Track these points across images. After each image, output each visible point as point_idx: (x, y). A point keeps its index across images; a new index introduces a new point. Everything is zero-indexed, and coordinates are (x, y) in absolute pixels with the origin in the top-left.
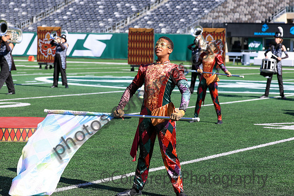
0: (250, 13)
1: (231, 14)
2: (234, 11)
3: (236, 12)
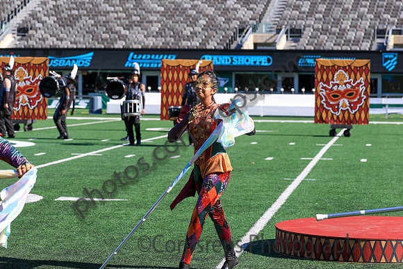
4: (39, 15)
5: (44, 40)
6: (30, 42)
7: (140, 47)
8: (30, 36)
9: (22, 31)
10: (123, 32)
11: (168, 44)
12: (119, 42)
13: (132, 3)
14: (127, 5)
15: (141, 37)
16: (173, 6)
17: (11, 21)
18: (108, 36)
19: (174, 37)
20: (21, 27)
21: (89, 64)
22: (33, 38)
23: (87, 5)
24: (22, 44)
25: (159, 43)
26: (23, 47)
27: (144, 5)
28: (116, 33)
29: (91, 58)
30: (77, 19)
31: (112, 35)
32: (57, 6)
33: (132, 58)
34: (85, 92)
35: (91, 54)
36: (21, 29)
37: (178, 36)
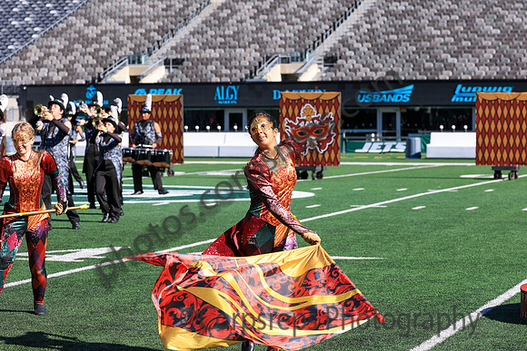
0: (66, 68)
1: (33, 69)
2: (38, 64)
3: (42, 67)
4: (350, 41)
5: (355, 71)
6: (339, 74)
7: (470, 78)
8: (339, 67)
9: (330, 60)
10: (450, 60)
11: (504, 73)
12: (445, 72)
13: (462, 25)
14: (456, 28)
15: (472, 66)
16: (512, 28)
17: (317, 49)
18: (432, 65)
19: (511, 65)
20: (329, 56)
21: (408, 99)
22: (342, 69)
23: (408, 29)
24: (329, 76)
25: (493, 72)
26: (330, 79)
27: (476, 27)
28: (442, 61)
29: (410, 92)
30: (396, 46)
31: (437, 64)
32: (373, 30)
33: (460, 91)
35: (411, 87)
37: (515, 63)
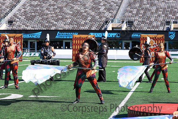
4: (17, 15)
5: (20, 26)
6: (14, 27)
7: (62, 29)
8: (14, 25)
9: (10, 22)
10: (55, 23)
11: (75, 28)
12: (53, 27)
13: (58, 10)
14: (56, 11)
15: (62, 25)
16: (77, 11)
17: (5, 18)
18: (48, 25)
19: (77, 25)
20: (10, 20)
21: (40, 37)
22: (15, 25)
23: (38, 11)
24: (10, 28)
25: (71, 27)
26: (11, 29)
27: (64, 11)
28: (52, 23)
29: (40, 34)
30: (34, 17)
31: (50, 24)
32: (26, 11)
33: (59, 34)
34: (38, 49)
35: (41, 32)
36: (10, 21)
37: (78, 24)
